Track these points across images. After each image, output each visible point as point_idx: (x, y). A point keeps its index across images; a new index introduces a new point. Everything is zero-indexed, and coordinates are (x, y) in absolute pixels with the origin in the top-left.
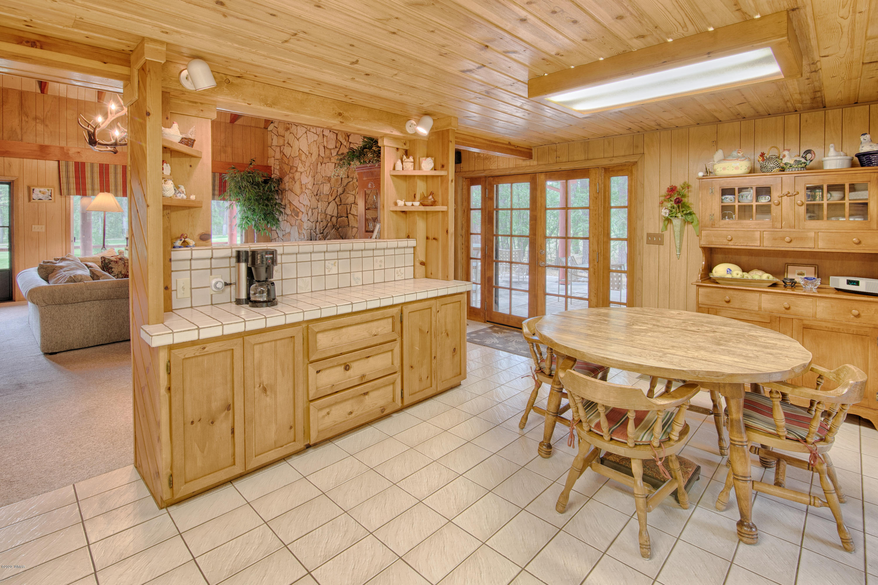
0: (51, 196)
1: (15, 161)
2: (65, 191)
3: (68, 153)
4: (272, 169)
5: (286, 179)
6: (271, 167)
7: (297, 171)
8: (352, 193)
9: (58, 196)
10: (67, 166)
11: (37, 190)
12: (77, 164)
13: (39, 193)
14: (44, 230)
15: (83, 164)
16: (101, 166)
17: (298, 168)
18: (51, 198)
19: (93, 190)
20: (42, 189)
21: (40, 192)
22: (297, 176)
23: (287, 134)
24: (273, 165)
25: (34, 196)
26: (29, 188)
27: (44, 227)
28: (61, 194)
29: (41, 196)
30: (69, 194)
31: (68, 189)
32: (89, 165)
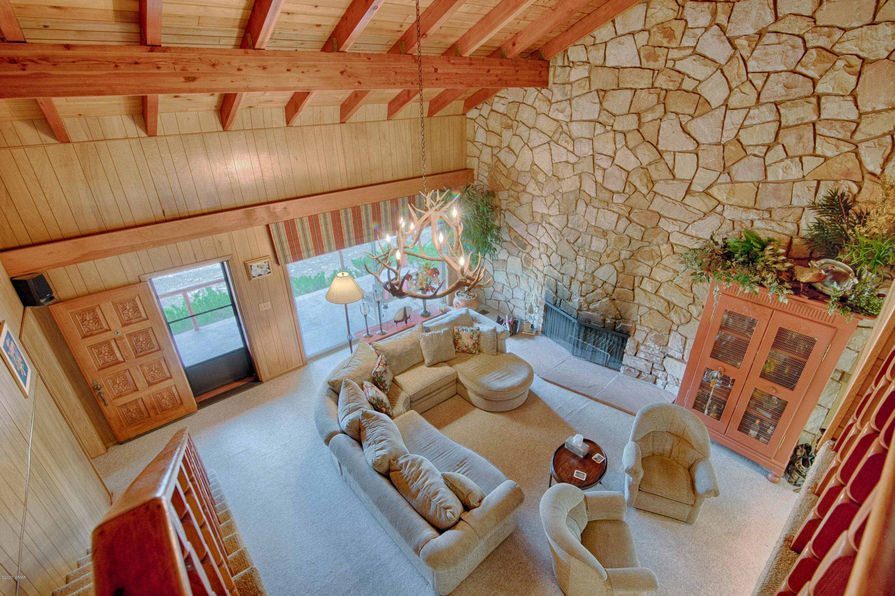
0: (269, 268)
1: (224, 236)
2: (281, 260)
3: (275, 213)
4: (475, 172)
5: (503, 195)
6: (473, 170)
7: (524, 191)
8: (648, 263)
9: (275, 265)
10: (278, 229)
11: (254, 265)
12: (286, 222)
13: (257, 268)
14: (270, 307)
15: (292, 221)
16: (310, 217)
17: (527, 187)
18: (269, 271)
19: (308, 250)
20: (260, 263)
21: (258, 266)
22: (525, 198)
23: (507, 134)
24: (476, 168)
25: (254, 273)
26: (245, 265)
27: (269, 303)
28: (279, 264)
29: (260, 271)
30: (286, 262)
31: (285, 256)
32: (298, 220)
